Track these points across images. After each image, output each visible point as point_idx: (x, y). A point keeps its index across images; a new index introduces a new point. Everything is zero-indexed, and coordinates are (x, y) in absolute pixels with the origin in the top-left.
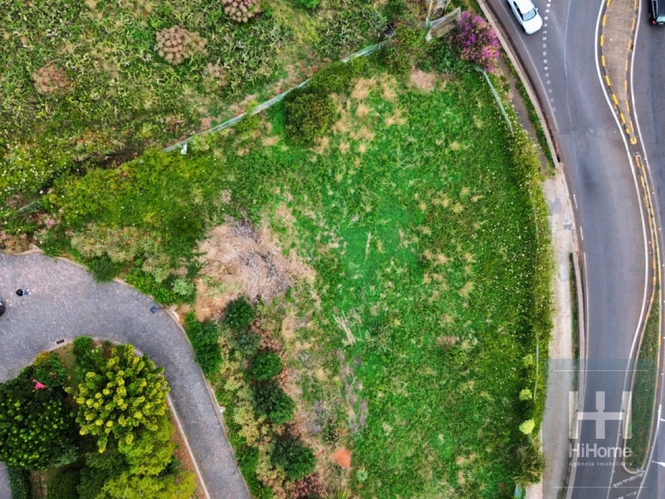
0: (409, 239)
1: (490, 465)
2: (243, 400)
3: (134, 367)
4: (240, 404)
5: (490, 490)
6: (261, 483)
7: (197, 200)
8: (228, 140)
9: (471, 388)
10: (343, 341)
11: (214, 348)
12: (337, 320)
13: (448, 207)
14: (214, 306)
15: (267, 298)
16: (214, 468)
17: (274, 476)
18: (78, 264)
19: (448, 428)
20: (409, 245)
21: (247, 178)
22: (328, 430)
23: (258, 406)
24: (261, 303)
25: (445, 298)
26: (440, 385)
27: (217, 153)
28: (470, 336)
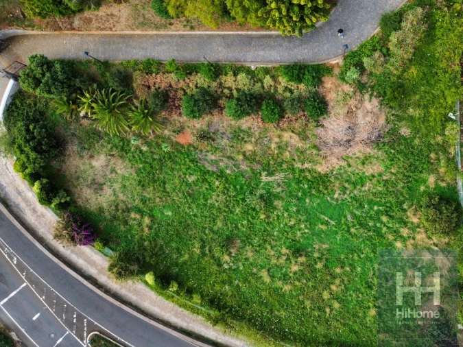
0: (319, 250)
1: (136, 240)
2: (254, 85)
3: (311, 16)
4: (252, 82)
5: (118, 233)
6: (190, 74)
7: (411, 110)
8: (445, 150)
9: (195, 249)
10: (266, 173)
11: (299, 80)
12: (282, 175)
13: (330, 288)
14: (330, 92)
15: (319, 131)
16: (214, 44)
17: (191, 85)
18: (401, 5)
19: (174, 221)
20: (315, 248)
21: (412, 153)
22: (208, 136)
23: (245, 94)
24: (317, 126)
25: (266, 258)
26: (206, 228)
27: (439, 139)
28: (232, 264)
